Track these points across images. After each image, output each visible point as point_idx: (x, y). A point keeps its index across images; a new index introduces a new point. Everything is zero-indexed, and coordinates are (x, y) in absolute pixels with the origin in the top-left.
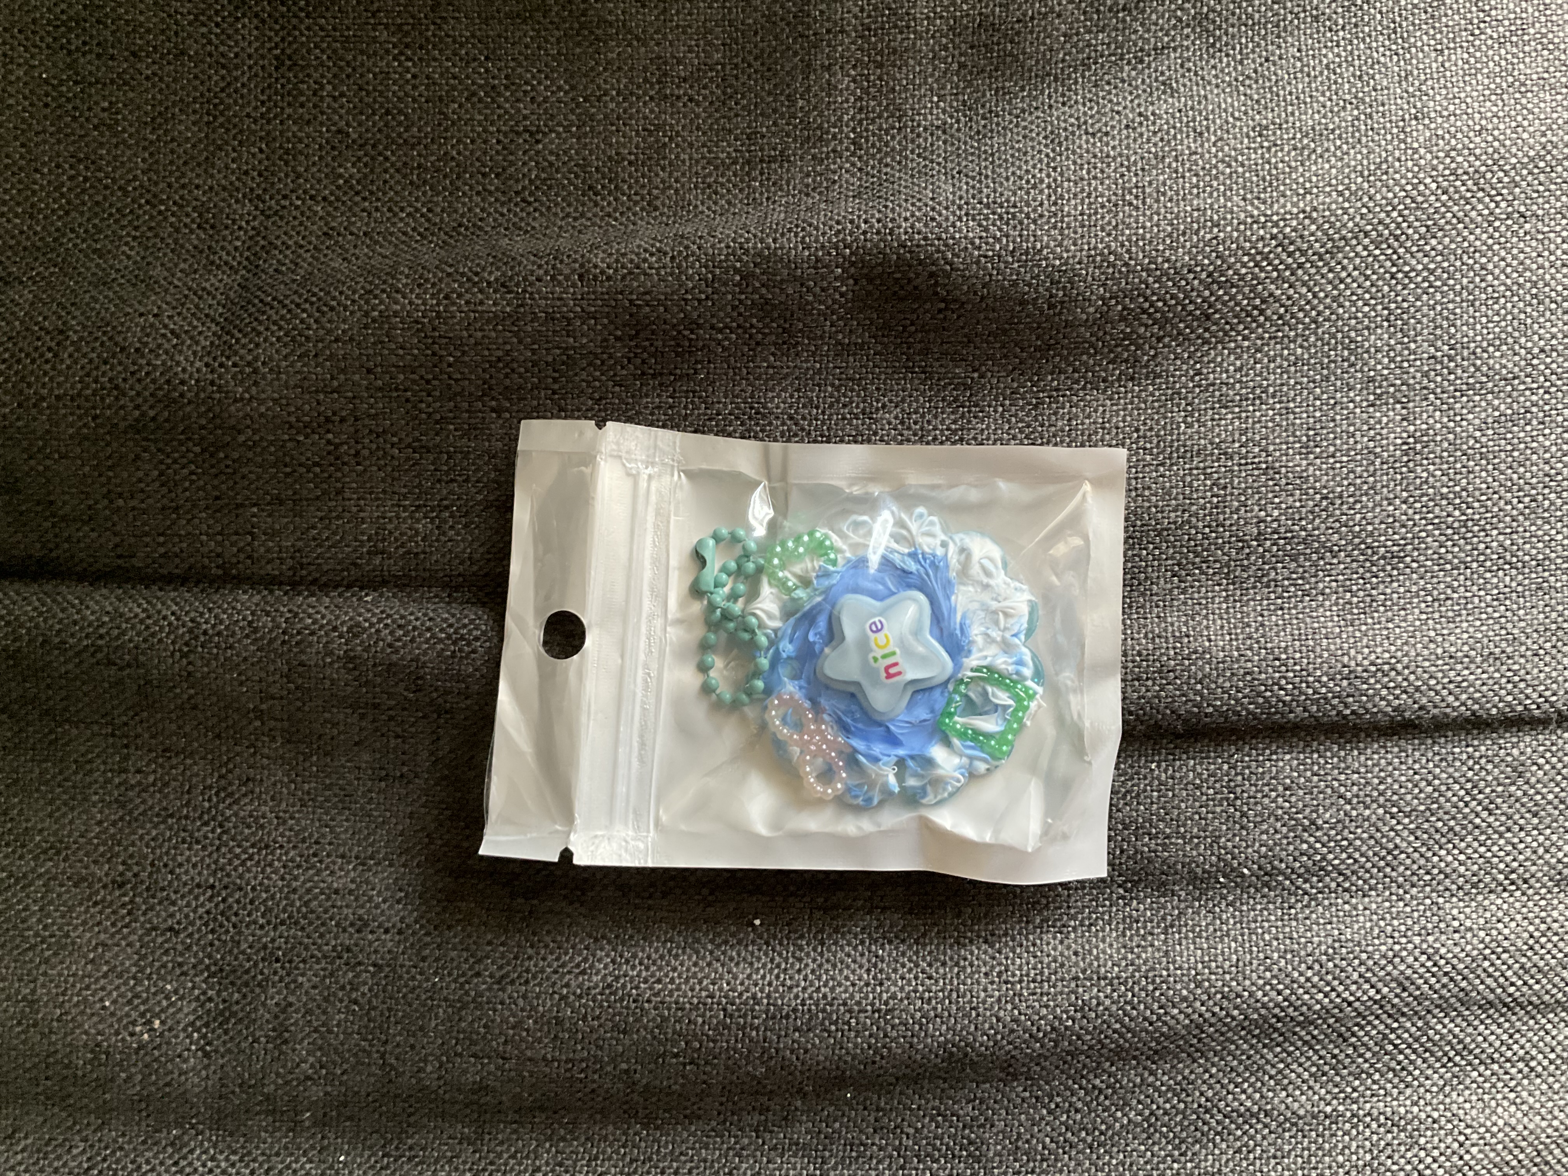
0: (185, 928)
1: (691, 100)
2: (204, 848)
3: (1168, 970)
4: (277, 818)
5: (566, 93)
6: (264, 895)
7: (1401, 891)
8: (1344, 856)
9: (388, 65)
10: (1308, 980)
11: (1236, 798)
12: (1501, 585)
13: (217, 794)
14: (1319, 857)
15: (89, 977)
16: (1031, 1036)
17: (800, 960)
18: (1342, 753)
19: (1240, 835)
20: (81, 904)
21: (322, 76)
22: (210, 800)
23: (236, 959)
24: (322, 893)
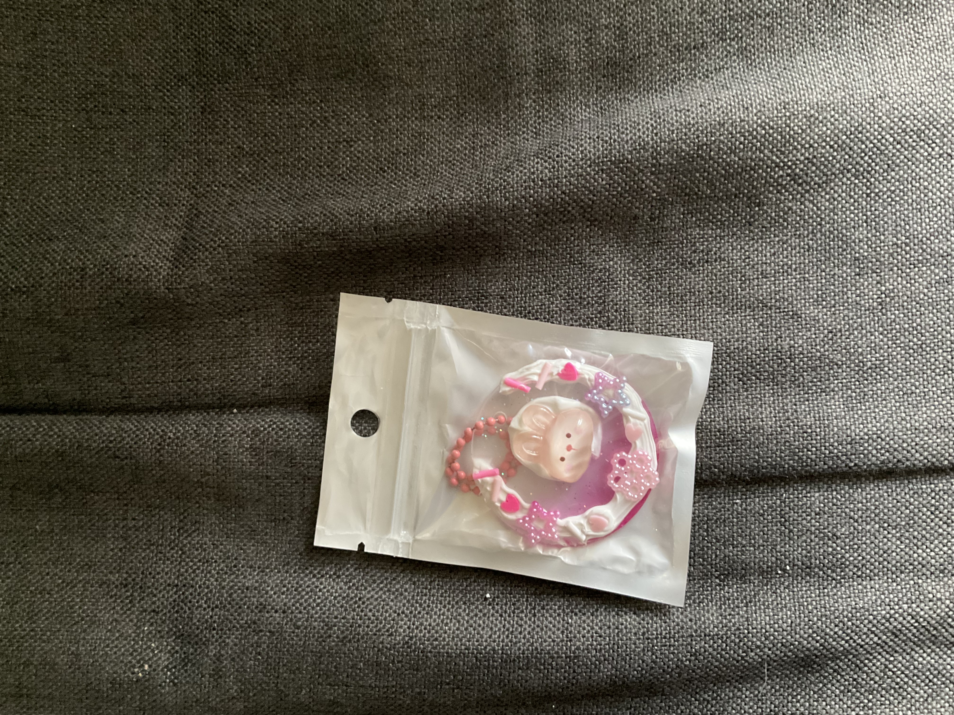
0: (162, 610)
1: (439, 117)
2: (172, 563)
3: (748, 629)
4: (213, 544)
5: (367, 118)
6: (206, 590)
7: (894, 576)
8: (856, 554)
9: (265, 108)
10: (836, 633)
11: (786, 521)
12: (947, 384)
13: (178, 531)
14: (840, 556)
15: (109, 639)
16: (664, 671)
17: (521, 626)
18: (851, 491)
19: (789, 543)
20: (102, 598)
21: (228, 116)
22: (175, 535)
23: (190, 628)
24: (239, 589)
